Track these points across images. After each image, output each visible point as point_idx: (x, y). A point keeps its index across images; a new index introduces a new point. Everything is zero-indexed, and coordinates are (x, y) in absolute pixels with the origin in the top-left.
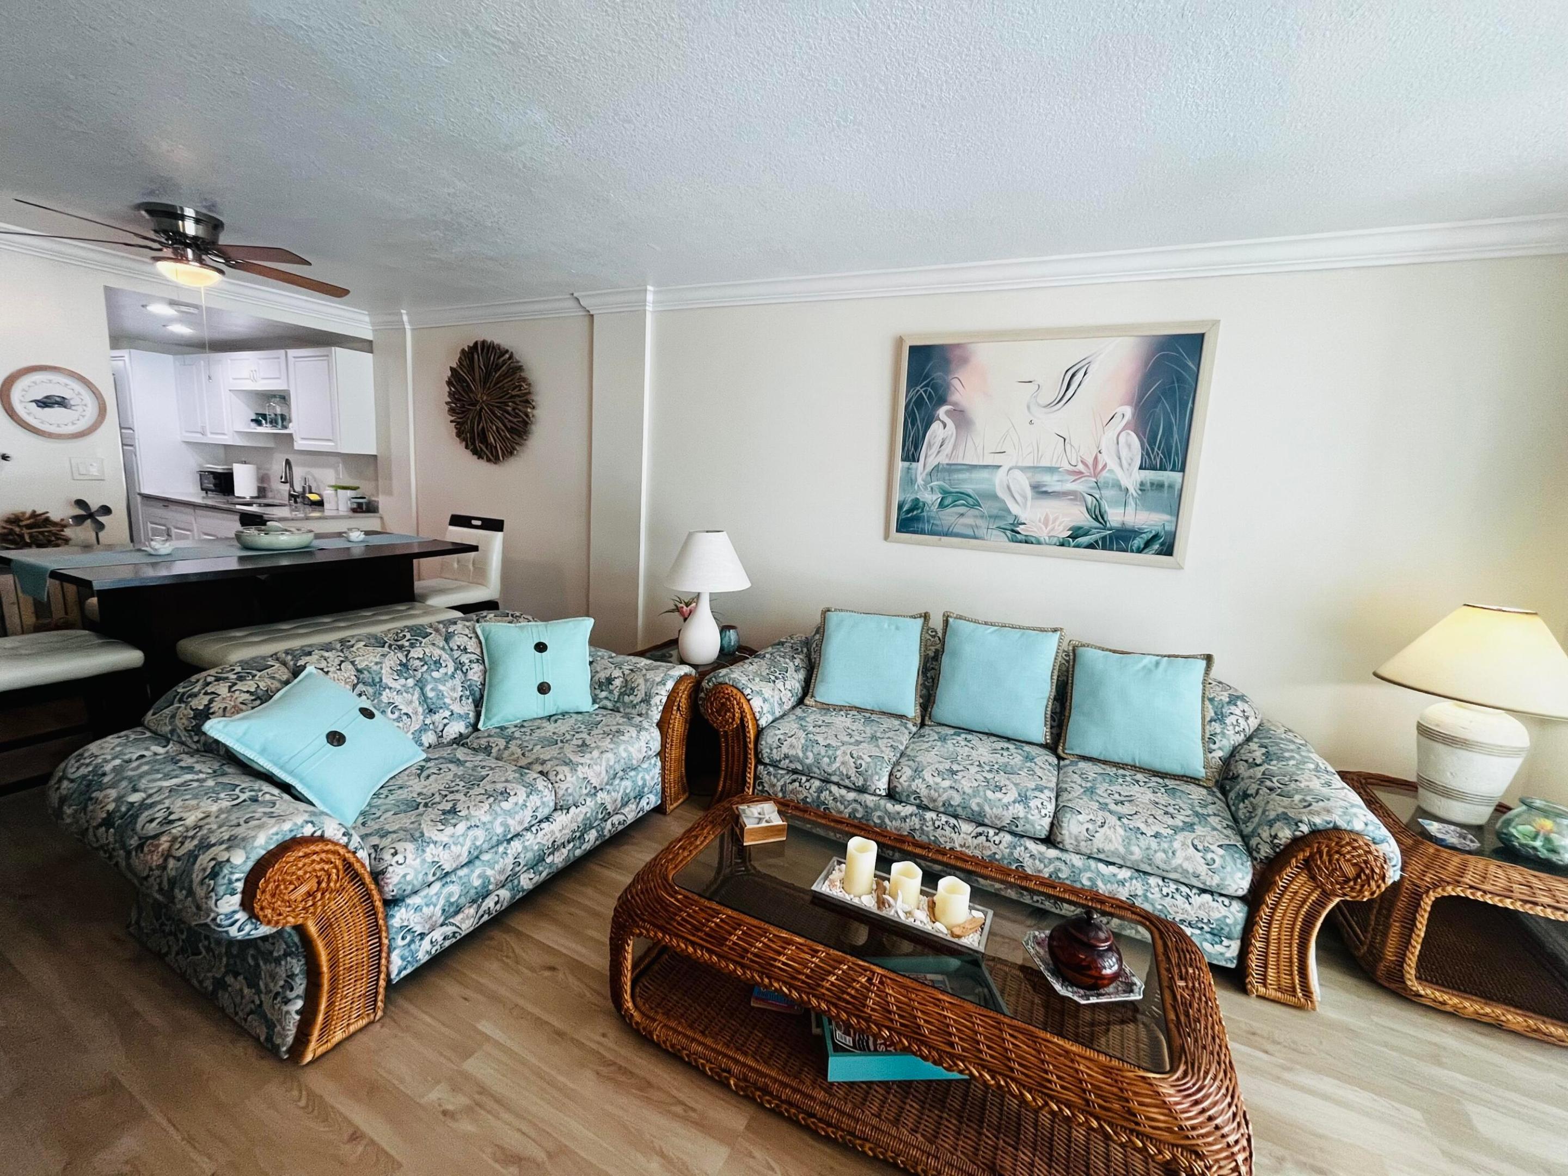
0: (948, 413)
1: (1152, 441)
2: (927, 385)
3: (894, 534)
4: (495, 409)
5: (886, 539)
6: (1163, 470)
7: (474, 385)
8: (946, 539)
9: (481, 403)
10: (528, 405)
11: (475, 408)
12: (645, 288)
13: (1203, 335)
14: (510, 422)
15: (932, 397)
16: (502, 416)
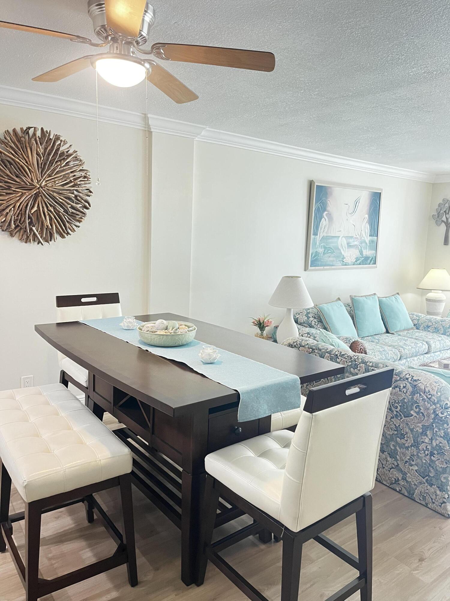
0: (326, 214)
1: (371, 228)
2: (320, 203)
3: (310, 268)
4: (55, 194)
5: (305, 270)
6: (373, 236)
7: (29, 169)
8: (325, 267)
9: (38, 188)
10: (89, 194)
11: (30, 192)
12: (204, 127)
13: (380, 193)
14: (72, 207)
15: (322, 208)
16: (63, 202)
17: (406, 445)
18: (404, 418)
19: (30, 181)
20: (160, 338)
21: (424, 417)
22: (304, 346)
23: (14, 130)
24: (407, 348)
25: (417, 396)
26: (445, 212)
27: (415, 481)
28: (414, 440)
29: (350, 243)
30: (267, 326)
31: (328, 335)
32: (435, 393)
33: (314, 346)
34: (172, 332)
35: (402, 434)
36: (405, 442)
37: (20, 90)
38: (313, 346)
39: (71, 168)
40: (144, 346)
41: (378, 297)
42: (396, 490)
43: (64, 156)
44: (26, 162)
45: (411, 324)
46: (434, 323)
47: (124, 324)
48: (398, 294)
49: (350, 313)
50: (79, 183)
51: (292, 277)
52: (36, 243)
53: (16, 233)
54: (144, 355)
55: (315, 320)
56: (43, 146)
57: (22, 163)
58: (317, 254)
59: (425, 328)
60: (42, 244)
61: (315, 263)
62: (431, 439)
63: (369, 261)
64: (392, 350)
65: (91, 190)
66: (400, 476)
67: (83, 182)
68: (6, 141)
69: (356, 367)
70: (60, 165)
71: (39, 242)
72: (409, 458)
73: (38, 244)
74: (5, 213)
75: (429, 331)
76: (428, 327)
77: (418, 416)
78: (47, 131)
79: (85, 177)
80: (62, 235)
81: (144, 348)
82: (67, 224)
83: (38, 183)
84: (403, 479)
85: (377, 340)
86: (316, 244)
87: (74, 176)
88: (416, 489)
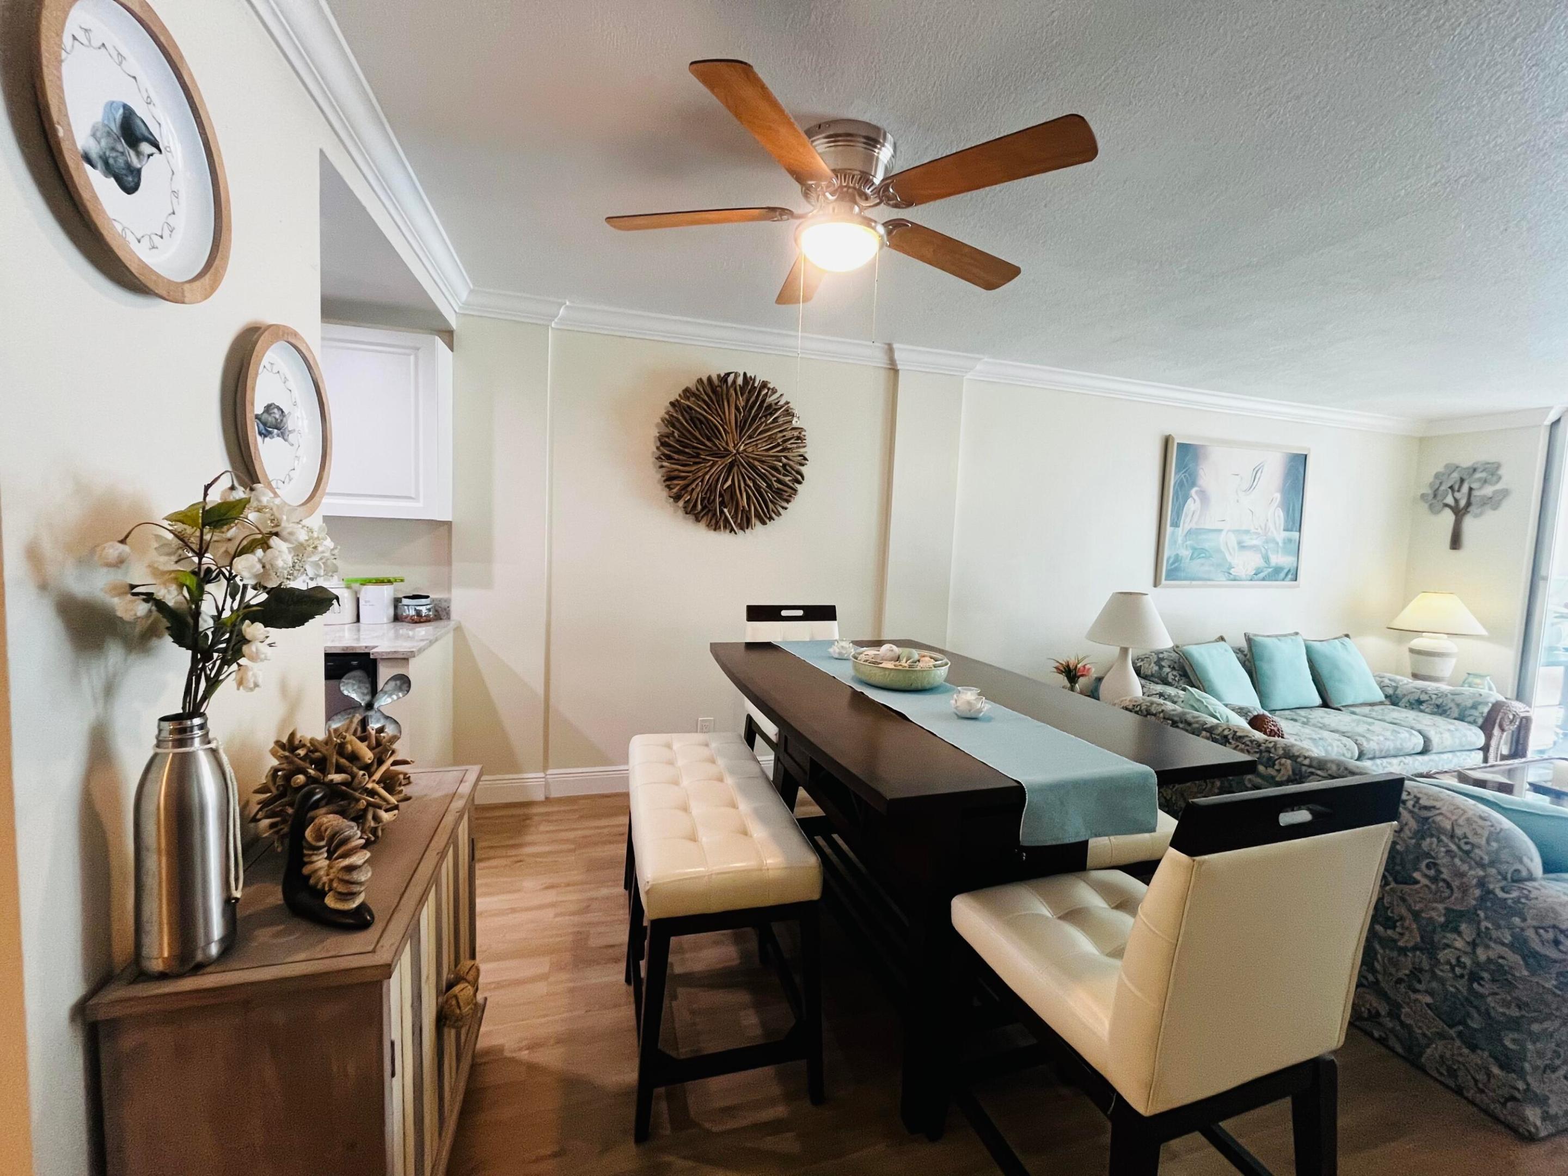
0: (1196, 492)
1: (1288, 516)
2: (1185, 472)
3: (1163, 582)
4: (756, 463)
5: (1155, 586)
6: (1292, 531)
7: (724, 430)
8: (1194, 583)
9: (735, 455)
10: (804, 462)
11: (723, 460)
12: (981, 356)
13: (1306, 456)
14: (779, 481)
15: (1189, 481)
16: (767, 473)
17: (1401, 944)
18: (1393, 885)
19: (724, 444)
20: (885, 674)
21: (1452, 890)
22: (1155, 715)
23: (709, 379)
24: (1375, 738)
25: (1431, 844)
26: (1451, 487)
27: (1425, 1028)
28: (1422, 937)
29: (1243, 542)
30: (1082, 675)
31: (1203, 698)
32: (1483, 842)
33: (1176, 715)
34: (906, 665)
35: (1389, 918)
36: (1396, 937)
37: (722, 324)
38: (1173, 715)
39: (780, 426)
40: (858, 686)
41: (1305, 640)
42: (1371, 1035)
43: (771, 409)
44: (722, 420)
45: (1380, 696)
46: (1434, 697)
47: (834, 650)
48: (1347, 636)
49: (1244, 665)
50: (789, 446)
51: (1131, 593)
52: (728, 531)
53: (702, 517)
54: (859, 700)
55: (1175, 673)
56: (745, 396)
57: (716, 421)
58: (1177, 559)
59: (1411, 704)
60: (736, 533)
61: (1173, 574)
62: (1474, 945)
63: (1282, 575)
64: (1339, 740)
65: (806, 456)
66: (1383, 1009)
67: (795, 445)
68: (697, 392)
69: (1270, 763)
70: (765, 421)
71: (732, 530)
72: (1407, 972)
73: (731, 532)
74: (690, 489)
75: (1422, 711)
76: (1420, 702)
77: (1433, 887)
78: (751, 377)
79: (798, 438)
80: (762, 518)
81: (859, 688)
82: (771, 505)
83: (734, 447)
84: (1390, 1014)
85: (1305, 717)
86: (1175, 542)
87: (784, 436)
88: (1428, 1046)
